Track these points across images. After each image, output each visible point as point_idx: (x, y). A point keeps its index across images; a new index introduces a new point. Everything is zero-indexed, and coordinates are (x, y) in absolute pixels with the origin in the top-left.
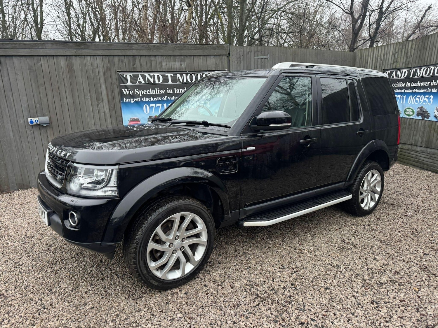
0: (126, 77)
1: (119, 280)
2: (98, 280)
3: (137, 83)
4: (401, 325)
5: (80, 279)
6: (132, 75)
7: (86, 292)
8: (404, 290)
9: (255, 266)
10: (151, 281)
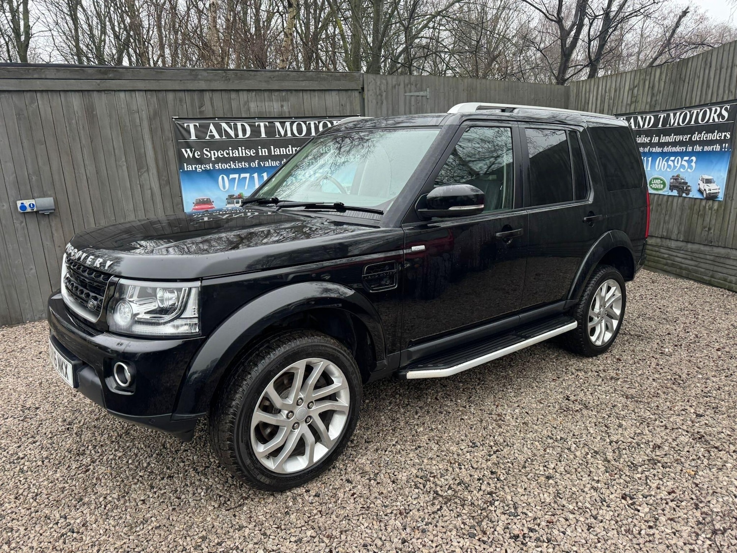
0: (188, 128)
1: (199, 478)
2: (163, 479)
3: (208, 138)
4: (673, 532)
5: (131, 478)
6: (197, 124)
7: (143, 501)
8: (673, 475)
9: (427, 444)
10: (258, 477)
